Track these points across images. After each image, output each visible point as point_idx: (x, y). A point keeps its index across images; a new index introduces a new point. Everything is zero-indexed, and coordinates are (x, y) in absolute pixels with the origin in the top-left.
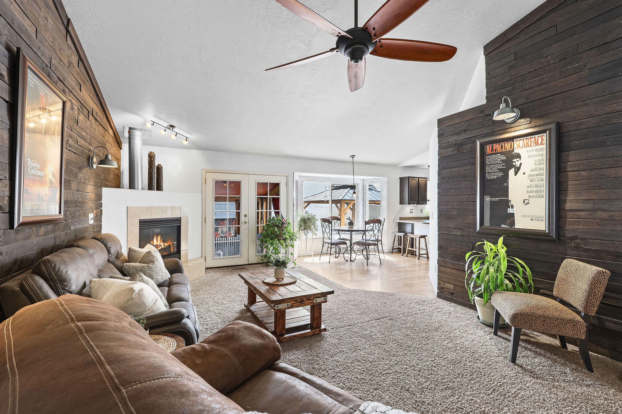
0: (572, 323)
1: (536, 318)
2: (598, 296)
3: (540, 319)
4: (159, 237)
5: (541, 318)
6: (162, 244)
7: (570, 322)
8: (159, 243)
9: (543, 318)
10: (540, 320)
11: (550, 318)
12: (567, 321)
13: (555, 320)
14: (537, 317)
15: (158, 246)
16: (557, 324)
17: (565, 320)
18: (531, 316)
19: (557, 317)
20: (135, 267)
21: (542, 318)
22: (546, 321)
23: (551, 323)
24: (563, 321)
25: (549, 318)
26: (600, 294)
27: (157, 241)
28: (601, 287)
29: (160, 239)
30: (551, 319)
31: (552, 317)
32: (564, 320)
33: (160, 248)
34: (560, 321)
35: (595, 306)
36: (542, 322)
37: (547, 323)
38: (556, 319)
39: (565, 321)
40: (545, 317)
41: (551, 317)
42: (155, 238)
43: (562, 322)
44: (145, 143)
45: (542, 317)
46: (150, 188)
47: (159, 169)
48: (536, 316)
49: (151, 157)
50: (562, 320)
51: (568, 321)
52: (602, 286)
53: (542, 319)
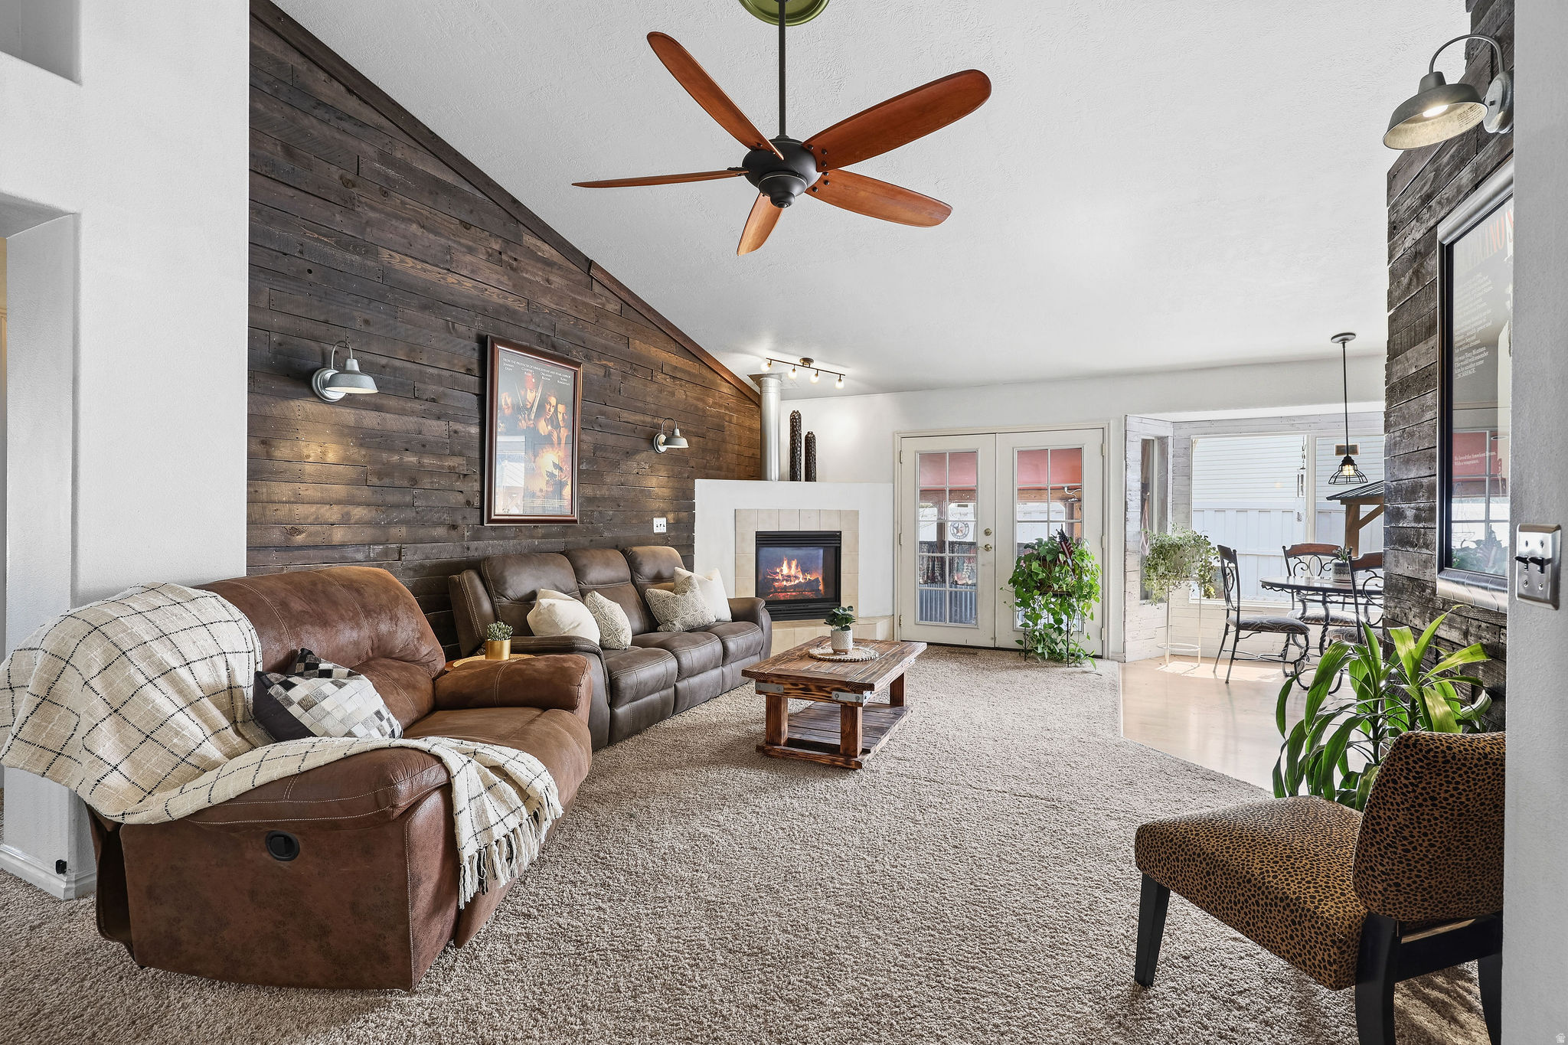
0: (1287, 912)
1: (1187, 857)
2: (1388, 836)
3: (1198, 864)
4: (794, 564)
5: (1201, 863)
6: (801, 576)
7: (1282, 904)
8: (793, 572)
9: (1207, 864)
10: (1196, 866)
11: (1228, 870)
12: (1272, 899)
13: (1239, 884)
14: (1190, 855)
15: (792, 579)
16: (1242, 899)
17: (1269, 893)
18: (1174, 847)
19: (1249, 876)
20: (658, 596)
21: (1204, 863)
22: (1211, 877)
23: (1226, 887)
24: (1263, 893)
25: (1222, 869)
26: (1391, 829)
27: (790, 567)
28: (1398, 804)
29: (797, 566)
30: (1229, 874)
31: (1232, 870)
32: (1266, 893)
33: (797, 582)
34: (1253, 893)
35: (1376, 874)
36: (1202, 876)
37: (1215, 883)
38: (1241, 881)
39: (1267, 898)
40: (1212, 863)
41: (1231, 867)
42: (785, 563)
43: (1259, 895)
44: (784, 396)
45: (1205, 859)
46: (794, 476)
47: (810, 440)
48: (1189, 850)
49: (795, 421)
50: (1260, 888)
51: (1276, 898)
52: (1399, 800)
53: (1204, 865)
